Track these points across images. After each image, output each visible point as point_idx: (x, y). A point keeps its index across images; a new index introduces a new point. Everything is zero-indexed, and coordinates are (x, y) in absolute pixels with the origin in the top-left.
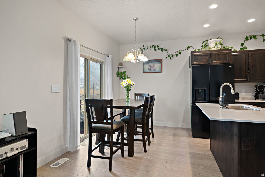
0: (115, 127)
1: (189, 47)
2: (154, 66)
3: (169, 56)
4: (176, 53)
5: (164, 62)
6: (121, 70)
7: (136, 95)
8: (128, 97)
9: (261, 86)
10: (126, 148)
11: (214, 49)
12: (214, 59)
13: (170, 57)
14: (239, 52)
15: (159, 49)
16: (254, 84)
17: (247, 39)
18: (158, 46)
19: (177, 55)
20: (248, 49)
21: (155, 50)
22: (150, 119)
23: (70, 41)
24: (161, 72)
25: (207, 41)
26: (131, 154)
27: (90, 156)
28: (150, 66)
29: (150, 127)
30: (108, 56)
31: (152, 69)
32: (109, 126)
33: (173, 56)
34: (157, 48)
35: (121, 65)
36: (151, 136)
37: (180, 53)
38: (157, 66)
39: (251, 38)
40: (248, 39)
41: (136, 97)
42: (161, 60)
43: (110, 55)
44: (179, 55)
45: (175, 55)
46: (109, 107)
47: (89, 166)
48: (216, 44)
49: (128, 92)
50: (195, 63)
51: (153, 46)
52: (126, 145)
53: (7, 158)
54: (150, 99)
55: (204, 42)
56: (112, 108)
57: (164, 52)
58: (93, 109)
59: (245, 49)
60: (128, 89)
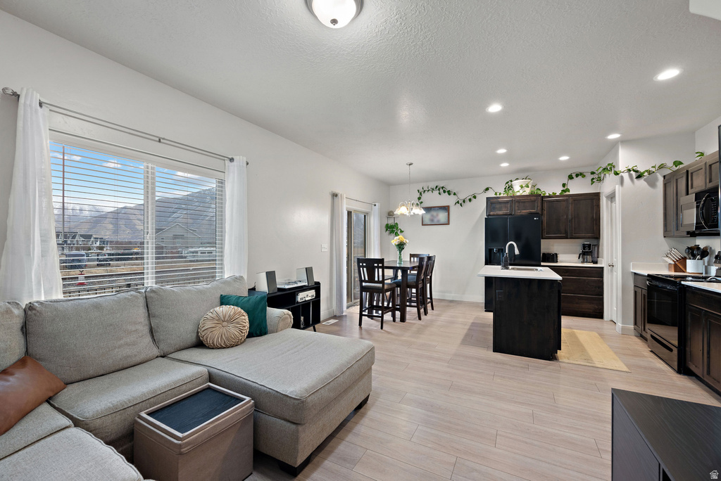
0: (386, 287)
1: (487, 189)
2: (437, 215)
3: (458, 202)
4: (470, 197)
5: (452, 210)
6: (391, 222)
7: (412, 256)
8: (400, 257)
9: (587, 244)
10: (398, 314)
11: (518, 194)
12: (517, 208)
13: (461, 203)
14: (558, 196)
15: (444, 192)
16: (581, 242)
17: (571, 177)
18: (442, 188)
19: (470, 200)
20: (572, 192)
21: (440, 194)
22: (428, 285)
23: (336, 195)
24: (448, 224)
25: (511, 181)
26: (403, 319)
27: (361, 315)
28: (432, 216)
29: (429, 296)
30: (375, 205)
31: (435, 220)
32: (381, 285)
33: (464, 201)
34: (441, 190)
35: (390, 214)
36: (429, 305)
37: (475, 197)
38: (442, 216)
39: (577, 176)
40: (573, 178)
41: (412, 258)
42: (448, 207)
43: (377, 204)
44: (473, 199)
45: (467, 200)
46: (380, 267)
47: (360, 324)
48: (522, 187)
49: (400, 252)
50: (492, 213)
51: (437, 187)
52: (398, 309)
53: (306, 301)
54: (426, 260)
55: (507, 183)
56: (383, 268)
57: (452, 195)
58: (365, 269)
59: (567, 193)
60: (400, 248)
